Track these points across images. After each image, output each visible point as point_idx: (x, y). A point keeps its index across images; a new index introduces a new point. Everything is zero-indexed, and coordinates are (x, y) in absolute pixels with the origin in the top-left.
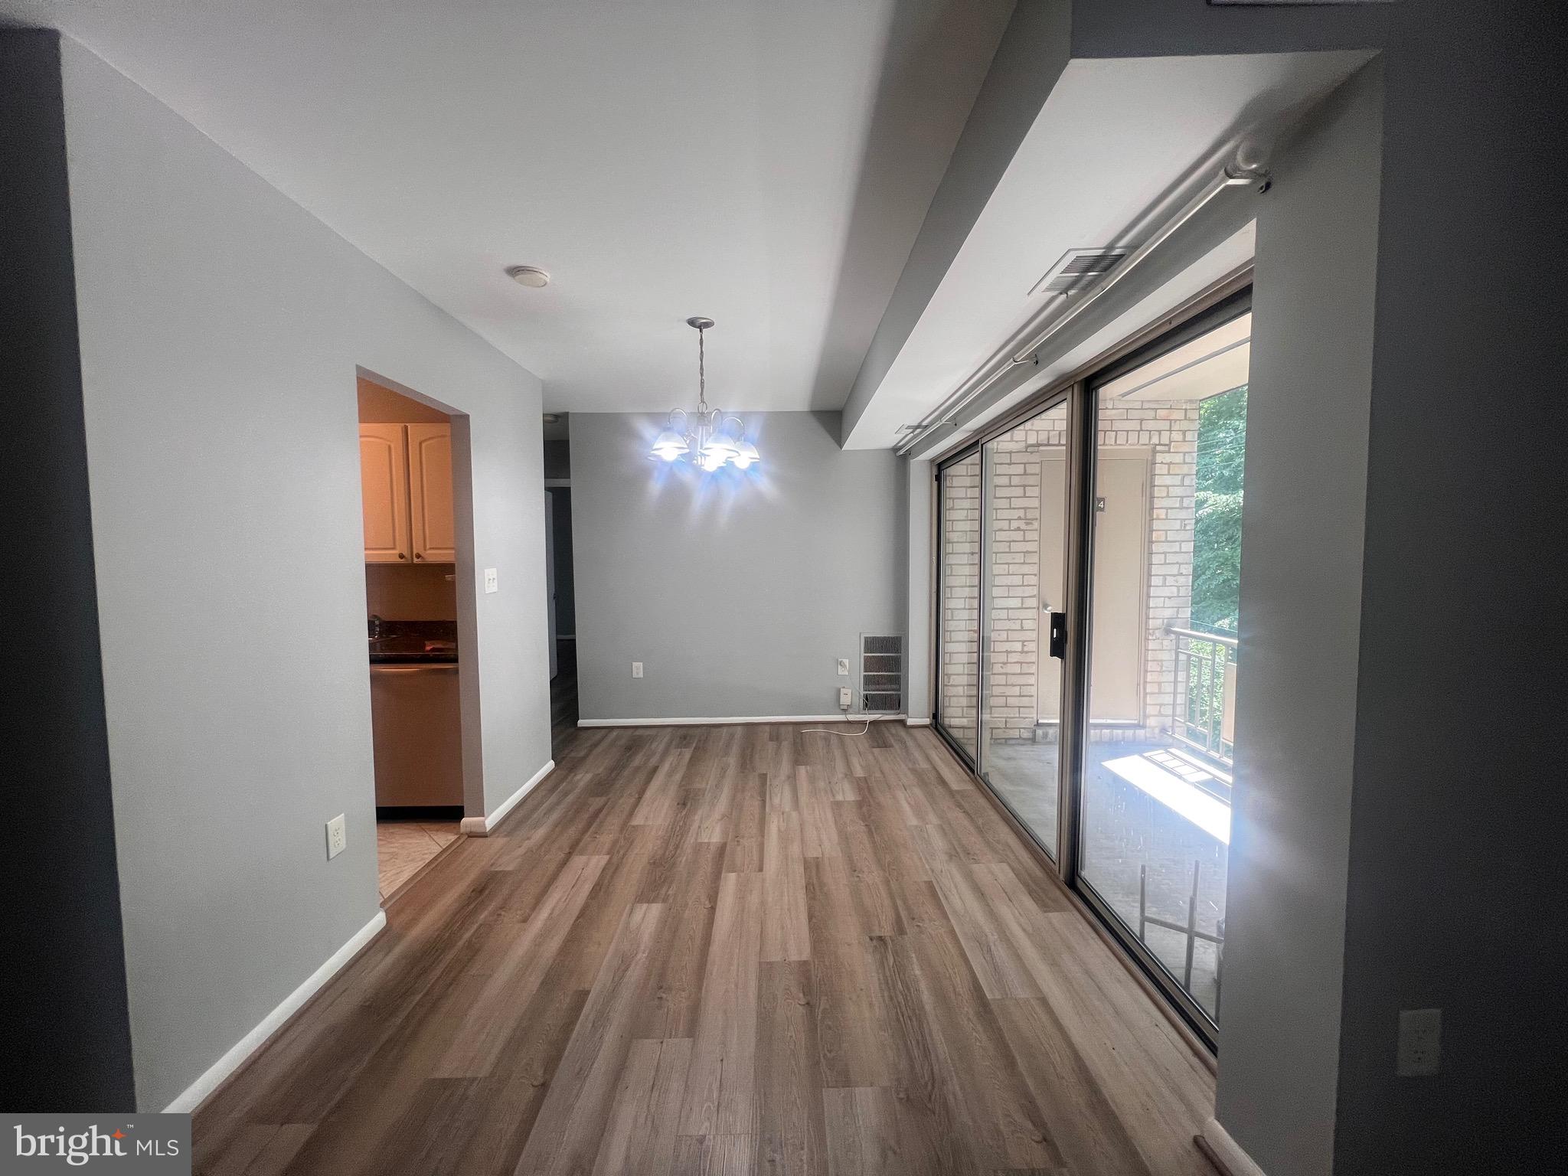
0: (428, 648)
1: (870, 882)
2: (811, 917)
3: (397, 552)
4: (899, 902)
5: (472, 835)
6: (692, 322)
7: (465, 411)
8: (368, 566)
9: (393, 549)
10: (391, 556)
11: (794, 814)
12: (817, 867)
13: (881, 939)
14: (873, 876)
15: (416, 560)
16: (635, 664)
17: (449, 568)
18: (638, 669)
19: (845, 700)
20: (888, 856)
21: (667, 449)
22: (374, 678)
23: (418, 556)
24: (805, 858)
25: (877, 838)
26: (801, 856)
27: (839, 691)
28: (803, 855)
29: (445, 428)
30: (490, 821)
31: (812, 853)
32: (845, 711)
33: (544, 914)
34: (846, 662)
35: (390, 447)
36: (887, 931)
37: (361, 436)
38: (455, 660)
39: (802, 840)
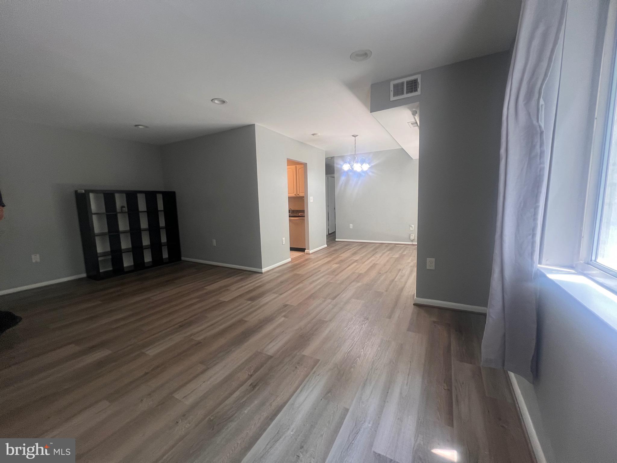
0: (300, 214)
3: (294, 194)
5: (307, 254)
6: (353, 136)
7: (306, 162)
8: (289, 197)
9: (294, 193)
10: (293, 195)
15: (298, 196)
16: (350, 225)
17: (303, 197)
18: (351, 226)
19: (412, 238)
21: (346, 167)
22: (290, 220)
23: (298, 195)
27: (410, 235)
29: (302, 166)
30: (311, 252)
32: (412, 241)
33: (317, 263)
34: (413, 226)
35: (293, 171)
37: (288, 169)
38: (304, 217)
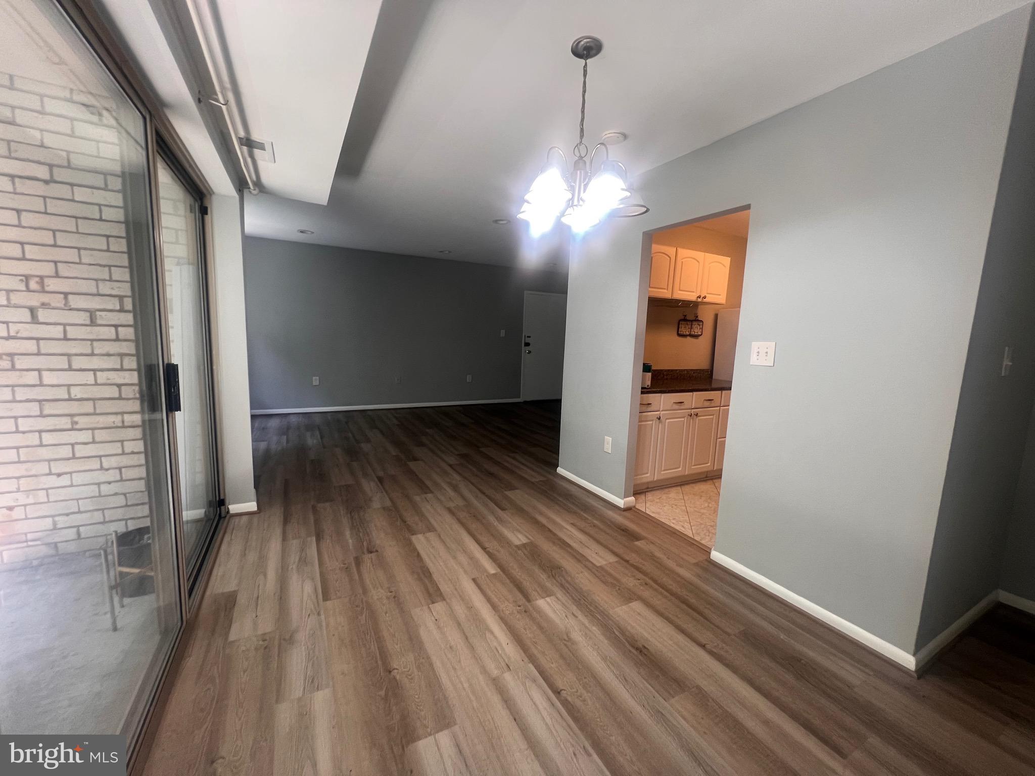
1: (380, 590)
2: (419, 555)
4: (356, 577)
11: (495, 673)
12: (430, 595)
13: (371, 552)
14: (377, 595)
20: (363, 622)
24: (444, 599)
25: (374, 647)
26: (448, 601)
28: (447, 603)
31: (439, 607)
36: (367, 557)
39: (459, 624)
